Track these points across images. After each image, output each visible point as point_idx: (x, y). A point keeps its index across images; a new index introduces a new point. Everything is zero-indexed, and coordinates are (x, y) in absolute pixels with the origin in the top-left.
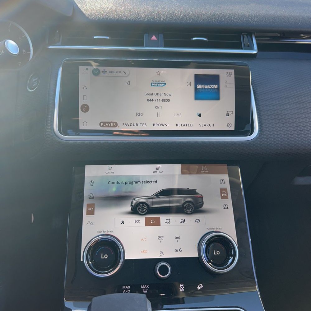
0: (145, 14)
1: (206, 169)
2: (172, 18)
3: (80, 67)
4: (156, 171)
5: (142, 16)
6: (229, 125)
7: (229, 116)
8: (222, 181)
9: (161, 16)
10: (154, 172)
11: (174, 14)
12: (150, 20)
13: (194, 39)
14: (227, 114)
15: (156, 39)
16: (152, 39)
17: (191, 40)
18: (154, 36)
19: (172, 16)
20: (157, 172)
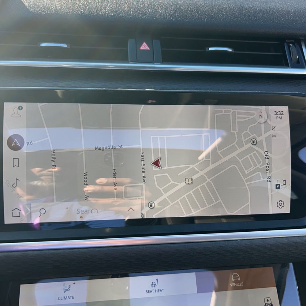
0: (129, 6)
1: (239, 279)
2: (175, 13)
3: (5, 103)
4: (152, 288)
5: (123, 10)
6: (280, 204)
7: (279, 188)
8: (268, 300)
9: (155, 9)
10: (148, 292)
11: (178, 6)
12: (139, 16)
13: (210, 49)
14: (276, 185)
15: (148, 49)
16: (141, 48)
17: (207, 50)
18: (144, 43)
19: (174, 10)
20: (154, 291)
